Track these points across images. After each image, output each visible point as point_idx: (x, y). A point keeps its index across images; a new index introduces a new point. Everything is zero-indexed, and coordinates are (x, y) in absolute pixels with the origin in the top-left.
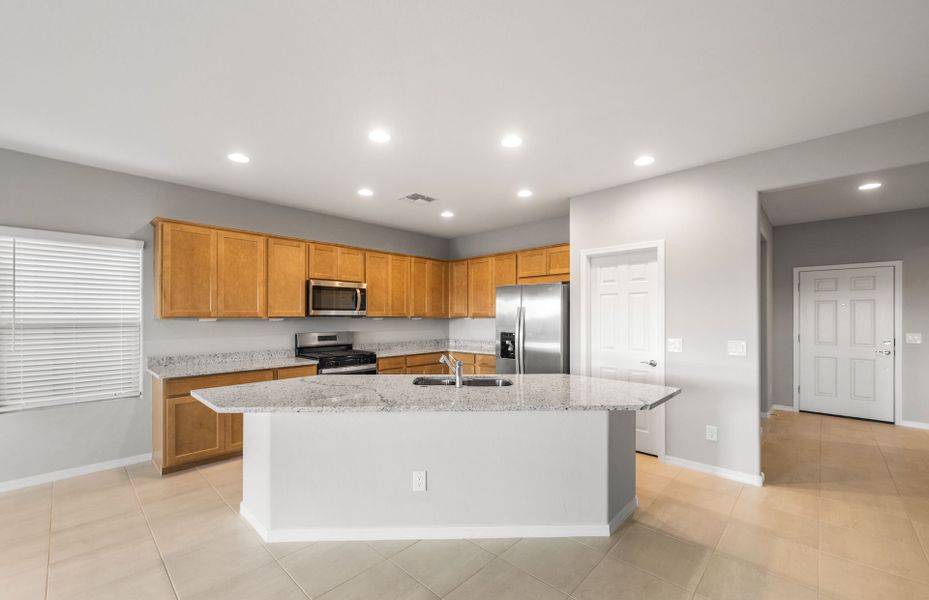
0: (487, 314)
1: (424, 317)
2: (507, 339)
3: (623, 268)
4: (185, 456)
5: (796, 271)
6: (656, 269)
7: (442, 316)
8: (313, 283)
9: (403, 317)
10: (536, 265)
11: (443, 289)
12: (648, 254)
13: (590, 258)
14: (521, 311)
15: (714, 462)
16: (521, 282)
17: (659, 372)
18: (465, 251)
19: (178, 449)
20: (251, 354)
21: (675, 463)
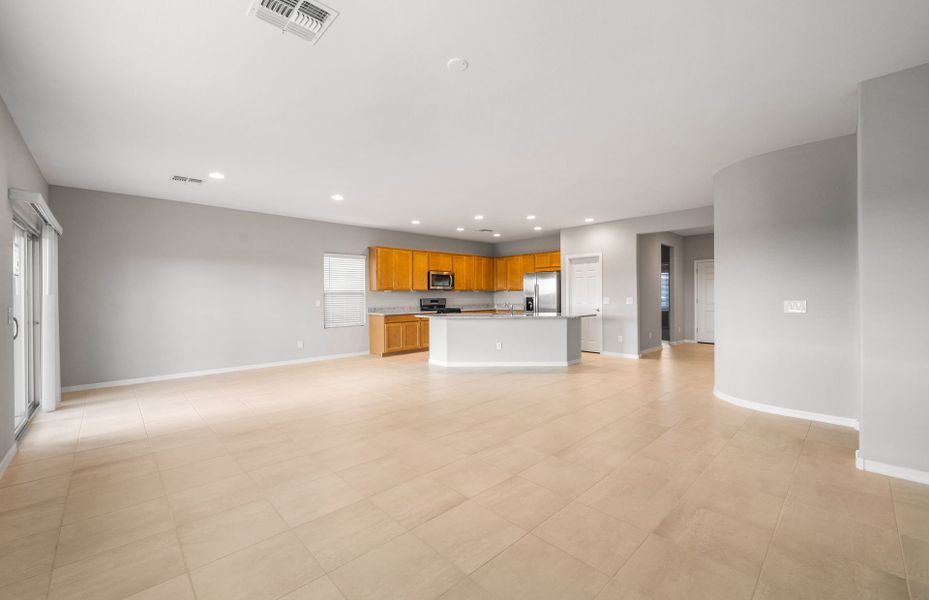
0: (518, 288)
1: (481, 291)
2: (529, 300)
3: (585, 265)
4: (392, 349)
5: (696, 262)
6: (598, 266)
7: (490, 291)
8: (432, 273)
9: (471, 290)
10: (545, 262)
11: (491, 274)
12: (595, 259)
13: (570, 260)
14: (536, 287)
15: (622, 352)
16: (537, 270)
17: (600, 314)
18: (503, 251)
19: (389, 345)
20: (403, 308)
21: (605, 354)
